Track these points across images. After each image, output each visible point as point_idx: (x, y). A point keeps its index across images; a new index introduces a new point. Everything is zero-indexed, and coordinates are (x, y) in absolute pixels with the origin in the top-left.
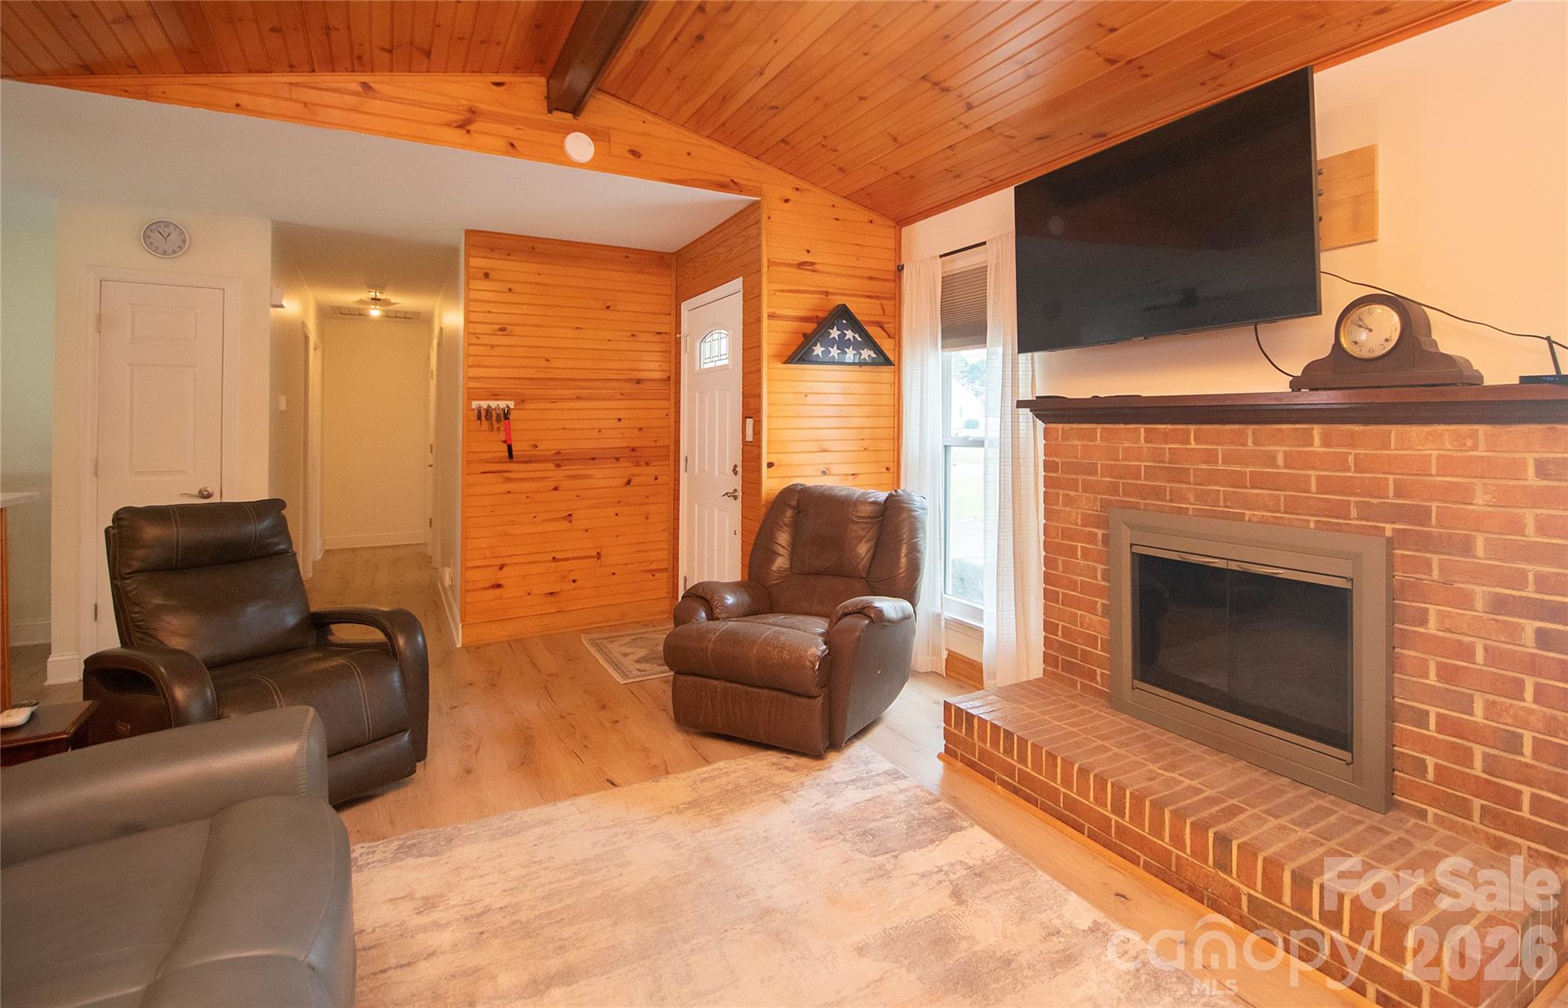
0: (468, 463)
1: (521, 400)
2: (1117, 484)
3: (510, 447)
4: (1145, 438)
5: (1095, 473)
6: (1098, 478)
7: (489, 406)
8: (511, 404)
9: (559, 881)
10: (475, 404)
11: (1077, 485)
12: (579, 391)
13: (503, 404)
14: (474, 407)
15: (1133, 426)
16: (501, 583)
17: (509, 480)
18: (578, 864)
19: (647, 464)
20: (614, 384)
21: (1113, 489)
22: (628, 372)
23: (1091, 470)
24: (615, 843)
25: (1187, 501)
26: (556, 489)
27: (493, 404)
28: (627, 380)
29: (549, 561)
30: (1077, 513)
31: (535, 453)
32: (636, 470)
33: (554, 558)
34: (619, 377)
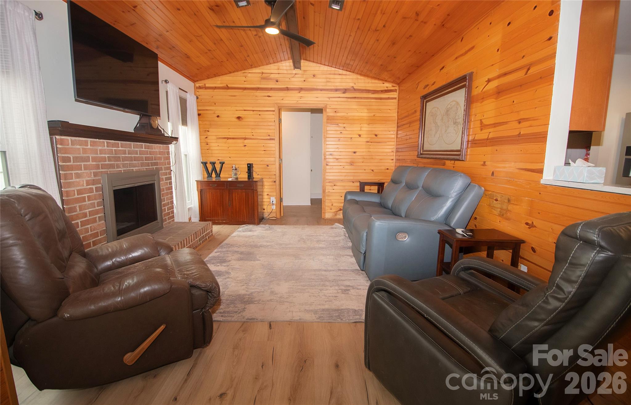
2: (99, 165)
4: (107, 145)
5: (89, 161)
6: (91, 163)
9: (310, 289)
11: (81, 168)
15: (101, 140)
18: (303, 292)
21: (97, 167)
23: (87, 159)
24: (288, 296)
25: (120, 168)
30: (83, 181)
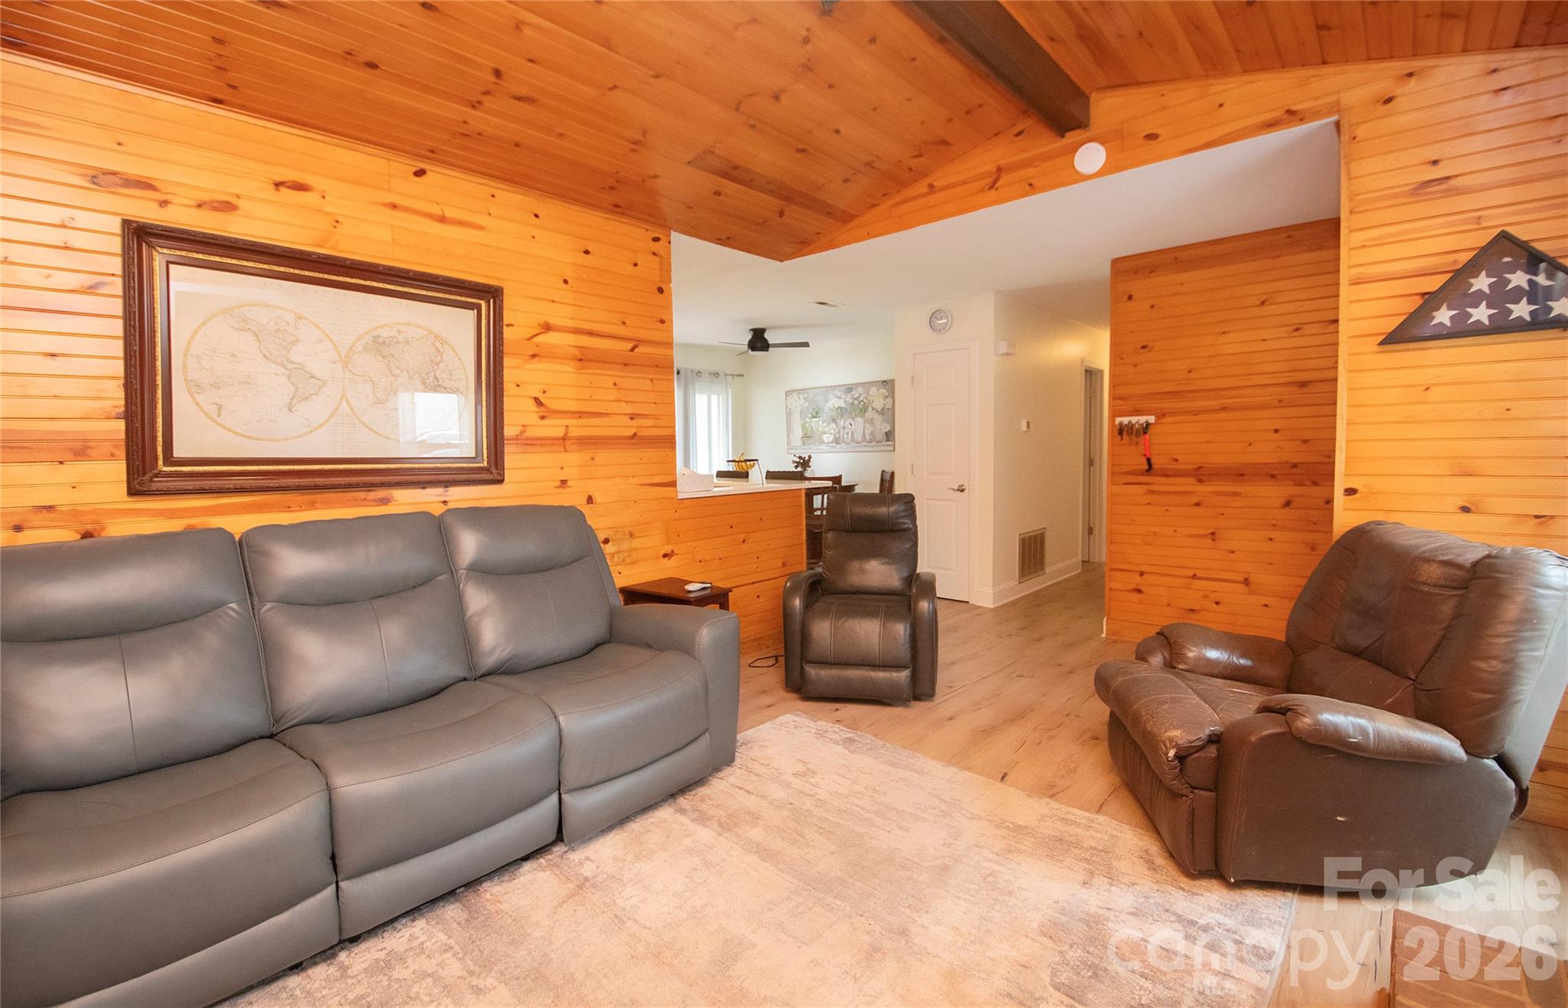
0: (1113, 474)
1: (1161, 415)
3: (1149, 460)
7: (1130, 422)
8: (1152, 419)
10: (1118, 420)
12: (1224, 401)
13: (1142, 419)
14: (1117, 423)
16: (1142, 589)
17: (1152, 492)
19: (1315, 483)
20: (1272, 390)
22: (1291, 374)
26: (1197, 504)
27: (1134, 419)
28: (1286, 384)
29: (1189, 577)
31: (1176, 466)
32: (1298, 490)
33: (1195, 575)
34: (1274, 381)
